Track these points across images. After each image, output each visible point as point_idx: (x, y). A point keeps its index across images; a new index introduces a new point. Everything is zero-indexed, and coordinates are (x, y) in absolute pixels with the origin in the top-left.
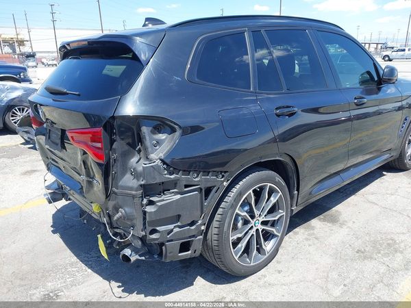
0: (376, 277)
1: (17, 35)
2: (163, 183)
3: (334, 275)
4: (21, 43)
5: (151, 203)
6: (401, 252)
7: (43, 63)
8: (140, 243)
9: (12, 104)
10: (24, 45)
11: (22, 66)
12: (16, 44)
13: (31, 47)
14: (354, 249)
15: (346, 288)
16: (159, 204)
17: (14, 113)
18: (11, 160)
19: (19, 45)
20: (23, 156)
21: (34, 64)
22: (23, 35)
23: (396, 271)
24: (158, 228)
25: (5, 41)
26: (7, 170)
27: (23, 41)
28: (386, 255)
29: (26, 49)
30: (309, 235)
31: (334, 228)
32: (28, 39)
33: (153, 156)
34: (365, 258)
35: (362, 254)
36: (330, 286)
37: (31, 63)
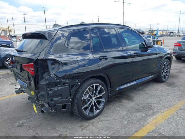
0: (141, 117)
1: (9, 27)
2: (55, 83)
3: (126, 117)
4: (10, 31)
5: (51, 90)
6: (153, 110)
7: (20, 40)
8: (48, 105)
9: (6, 56)
10: (11, 32)
11: (10, 41)
12: (8, 31)
13: (15, 33)
14: (135, 109)
15: (129, 121)
16: (53, 90)
17: (7, 60)
18: (6, 79)
19: (9, 32)
20: (11, 78)
21: (16, 40)
22: (11, 28)
23: (149, 116)
24: (53, 99)
25: (3, 30)
26: (4, 83)
27: (11, 30)
28: (147, 111)
29: (12, 33)
30: (120, 104)
31: (130, 102)
32: (13, 29)
33: (51, 73)
34: (139, 112)
35: (138, 111)
36: (124, 121)
37: (14, 39)
